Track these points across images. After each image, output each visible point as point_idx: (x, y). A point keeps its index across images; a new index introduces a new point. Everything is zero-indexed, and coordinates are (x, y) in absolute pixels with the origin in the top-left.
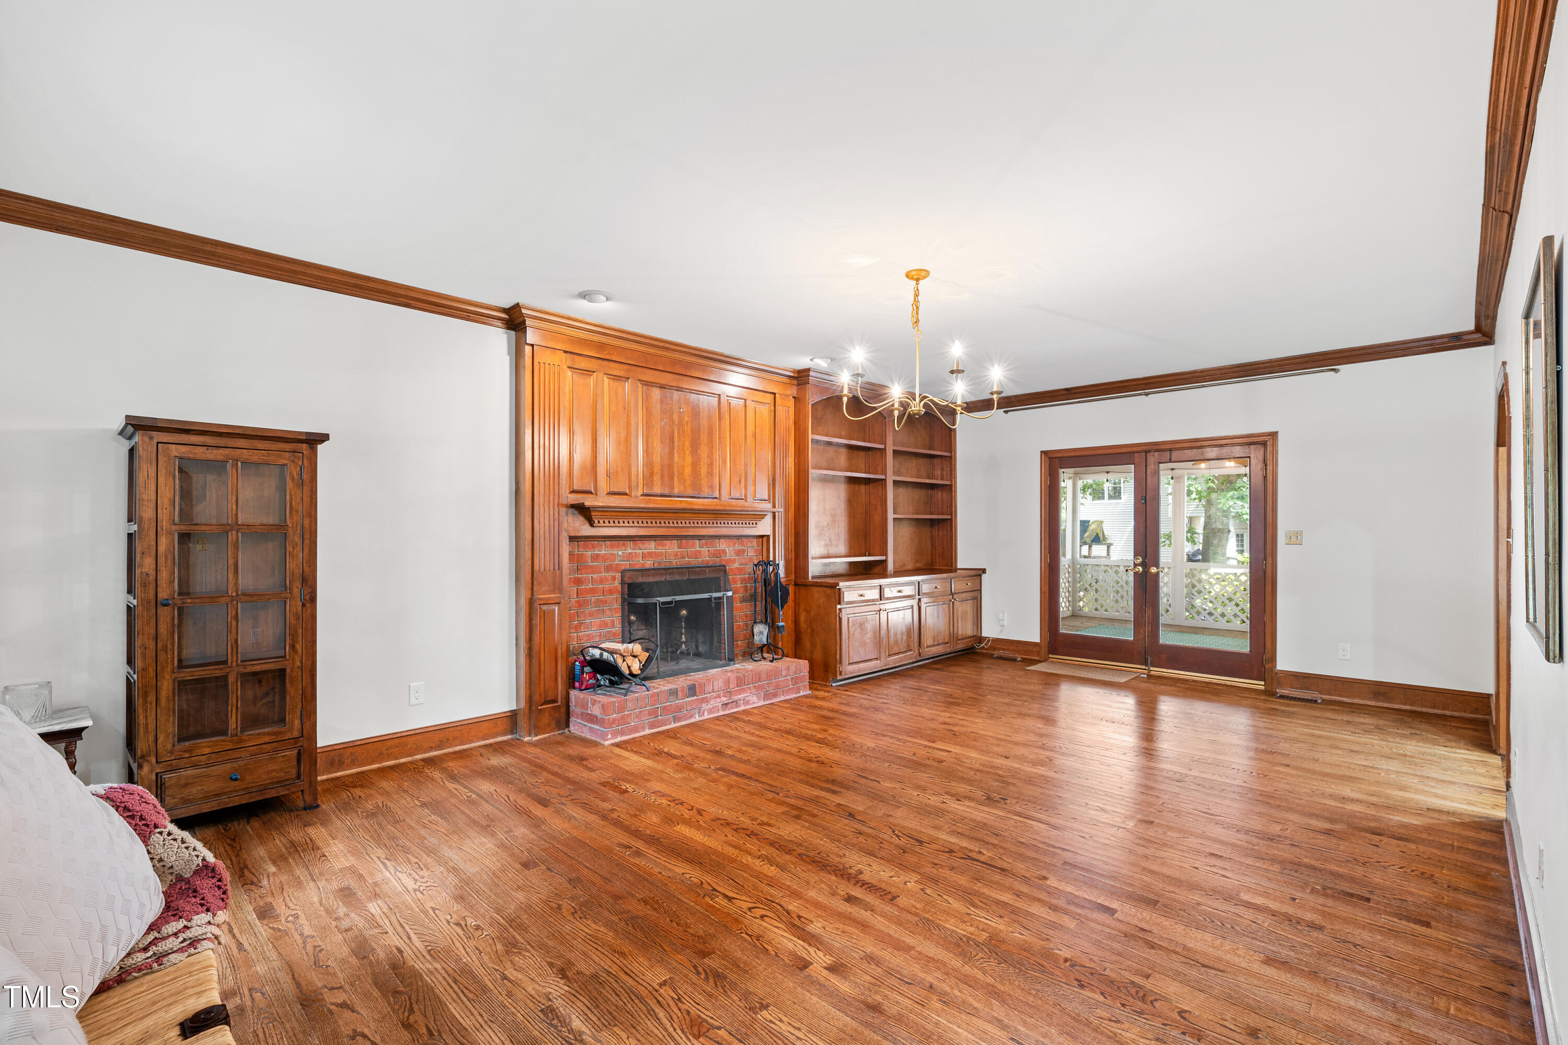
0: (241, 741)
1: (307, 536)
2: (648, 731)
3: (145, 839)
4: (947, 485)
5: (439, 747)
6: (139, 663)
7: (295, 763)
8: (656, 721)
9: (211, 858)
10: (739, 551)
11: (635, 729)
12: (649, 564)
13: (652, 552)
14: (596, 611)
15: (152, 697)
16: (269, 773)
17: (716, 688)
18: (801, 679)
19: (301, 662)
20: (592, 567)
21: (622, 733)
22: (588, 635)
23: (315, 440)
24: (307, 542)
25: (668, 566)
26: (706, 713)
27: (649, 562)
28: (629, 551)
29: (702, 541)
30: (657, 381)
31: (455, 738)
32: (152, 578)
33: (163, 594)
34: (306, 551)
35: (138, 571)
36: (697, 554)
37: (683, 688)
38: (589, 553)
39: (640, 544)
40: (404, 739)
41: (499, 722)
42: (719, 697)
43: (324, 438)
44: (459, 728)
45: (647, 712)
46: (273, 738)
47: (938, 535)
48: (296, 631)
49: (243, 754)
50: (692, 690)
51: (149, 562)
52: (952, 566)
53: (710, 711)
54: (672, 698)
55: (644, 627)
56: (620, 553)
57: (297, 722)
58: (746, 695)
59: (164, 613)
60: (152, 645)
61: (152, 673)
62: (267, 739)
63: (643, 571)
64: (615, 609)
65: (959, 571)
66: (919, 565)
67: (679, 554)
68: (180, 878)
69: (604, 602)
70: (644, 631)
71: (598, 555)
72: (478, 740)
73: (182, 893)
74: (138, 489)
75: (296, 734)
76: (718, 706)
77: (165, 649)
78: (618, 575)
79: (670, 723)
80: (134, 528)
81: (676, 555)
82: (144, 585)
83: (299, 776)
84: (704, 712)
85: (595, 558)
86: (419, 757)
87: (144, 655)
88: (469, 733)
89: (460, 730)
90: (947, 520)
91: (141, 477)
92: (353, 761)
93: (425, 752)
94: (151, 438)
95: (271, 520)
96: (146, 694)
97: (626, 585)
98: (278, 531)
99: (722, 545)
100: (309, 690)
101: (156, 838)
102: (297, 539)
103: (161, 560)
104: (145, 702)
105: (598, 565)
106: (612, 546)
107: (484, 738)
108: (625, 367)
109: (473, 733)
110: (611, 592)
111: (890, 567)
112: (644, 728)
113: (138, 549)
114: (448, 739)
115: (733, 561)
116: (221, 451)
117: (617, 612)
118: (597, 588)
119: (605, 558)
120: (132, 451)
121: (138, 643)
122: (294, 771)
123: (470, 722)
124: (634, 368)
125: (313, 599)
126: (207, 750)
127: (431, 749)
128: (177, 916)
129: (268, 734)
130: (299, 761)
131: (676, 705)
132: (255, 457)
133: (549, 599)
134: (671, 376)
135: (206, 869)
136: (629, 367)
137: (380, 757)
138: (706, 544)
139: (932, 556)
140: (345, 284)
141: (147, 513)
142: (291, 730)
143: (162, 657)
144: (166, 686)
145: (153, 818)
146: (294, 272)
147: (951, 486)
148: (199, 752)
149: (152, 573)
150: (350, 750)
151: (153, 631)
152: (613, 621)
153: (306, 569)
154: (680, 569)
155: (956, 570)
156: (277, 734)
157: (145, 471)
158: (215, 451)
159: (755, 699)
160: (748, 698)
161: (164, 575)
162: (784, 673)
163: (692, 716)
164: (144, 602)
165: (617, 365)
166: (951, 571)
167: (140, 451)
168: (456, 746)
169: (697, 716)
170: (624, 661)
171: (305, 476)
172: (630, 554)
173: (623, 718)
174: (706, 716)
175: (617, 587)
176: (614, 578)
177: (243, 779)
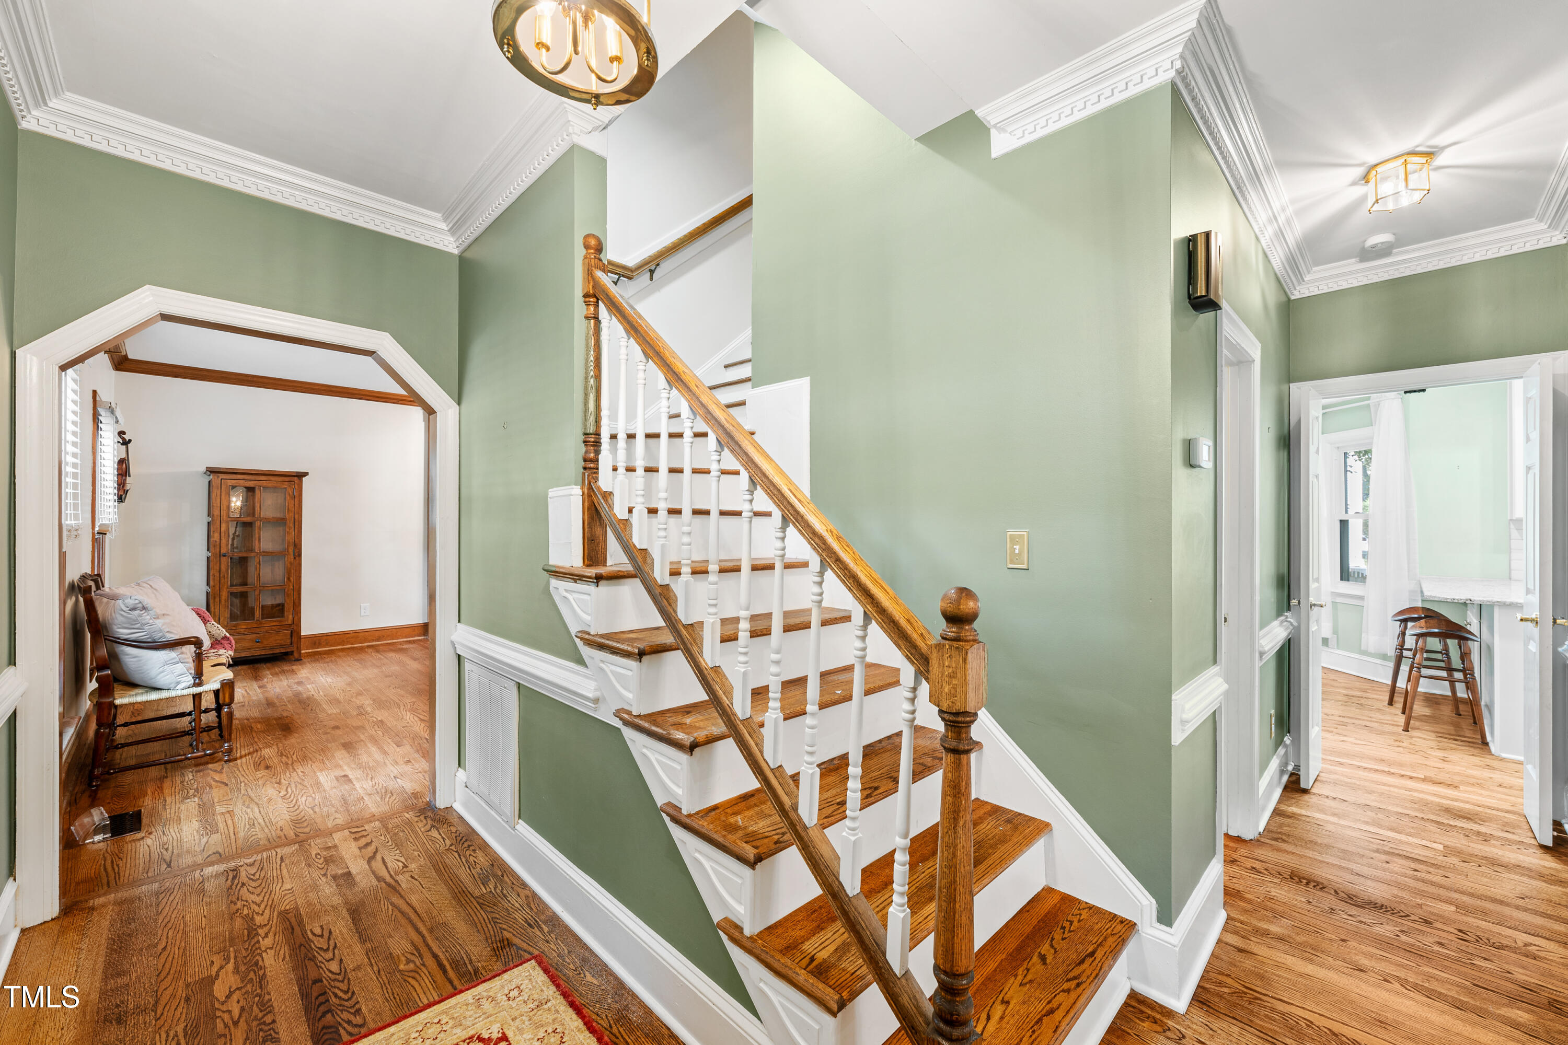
0: (261, 624)
1: (297, 524)
3: (205, 624)
5: (378, 640)
6: (212, 583)
7: (289, 637)
9: (228, 635)
15: (217, 599)
16: (276, 640)
19: (293, 587)
23: (301, 475)
24: (296, 526)
31: (388, 636)
32: (218, 543)
33: (223, 551)
34: (296, 531)
35: (211, 540)
40: (357, 634)
41: (416, 629)
43: (306, 474)
44: (390, 630)
46: (278, 623)
48: (290, 571)
49: (262, 630)
51: (216, 535)
57: (291, 617)
59: (224, 559)
60: (217, 575)
61: (218, 588)
62: (274, 624)
68: (216, 640)
72: (402, 638)
73: (217, 644)
74: (213, 500)
75: (290, 622)
77: (224, 577)
80: (210, 519)
82: (214, 546)
83: (291, 644)
86: (365, 644)
87: (214, 579)
88: (396, 634)
89: (392, 632)
91: (213, 496)
92: (327, 643)
93: (369, 642)
94: (218, 477)
95: (279, 515)
96: (215, 598)
98: (280, 522)
100: (297, 601)
101: (208, 624)
102: (291, 525)
103: (223, 534)
104: (214, 602)
107: (406, 637)
109: (399, 634)
113: (212, 529)
114: (384, 636)
116: (253, 482)
120: (209, 482)
121: (211, 574)
122: (289, 641)
123: (397, 627)
125: (300, 555)
126: (244, 627)
127: (373, 641)
128: (215, 648)
129: (278, 621)
130: (291, 636)
132: (270, 484)
135: (225, 638)
137: (343, 643)
140: (325, 390)
141: (216, 512)
142: (288, 620)
143: (222, 581)
144: (224, 594)
145: (208, 619)
146: (295, 386)
148: (240, 627)
149: (218, 540)
150: (325, 637)
151: (218, 568)
153: (296, 540)
156: (280, 621)
157: (216, 492)
158: (249, 482)
161: (224, 541)
164: (213, 554)
167: (213, 483)
168: (389, 640)
171: (296, 494)
177: (261, 642)
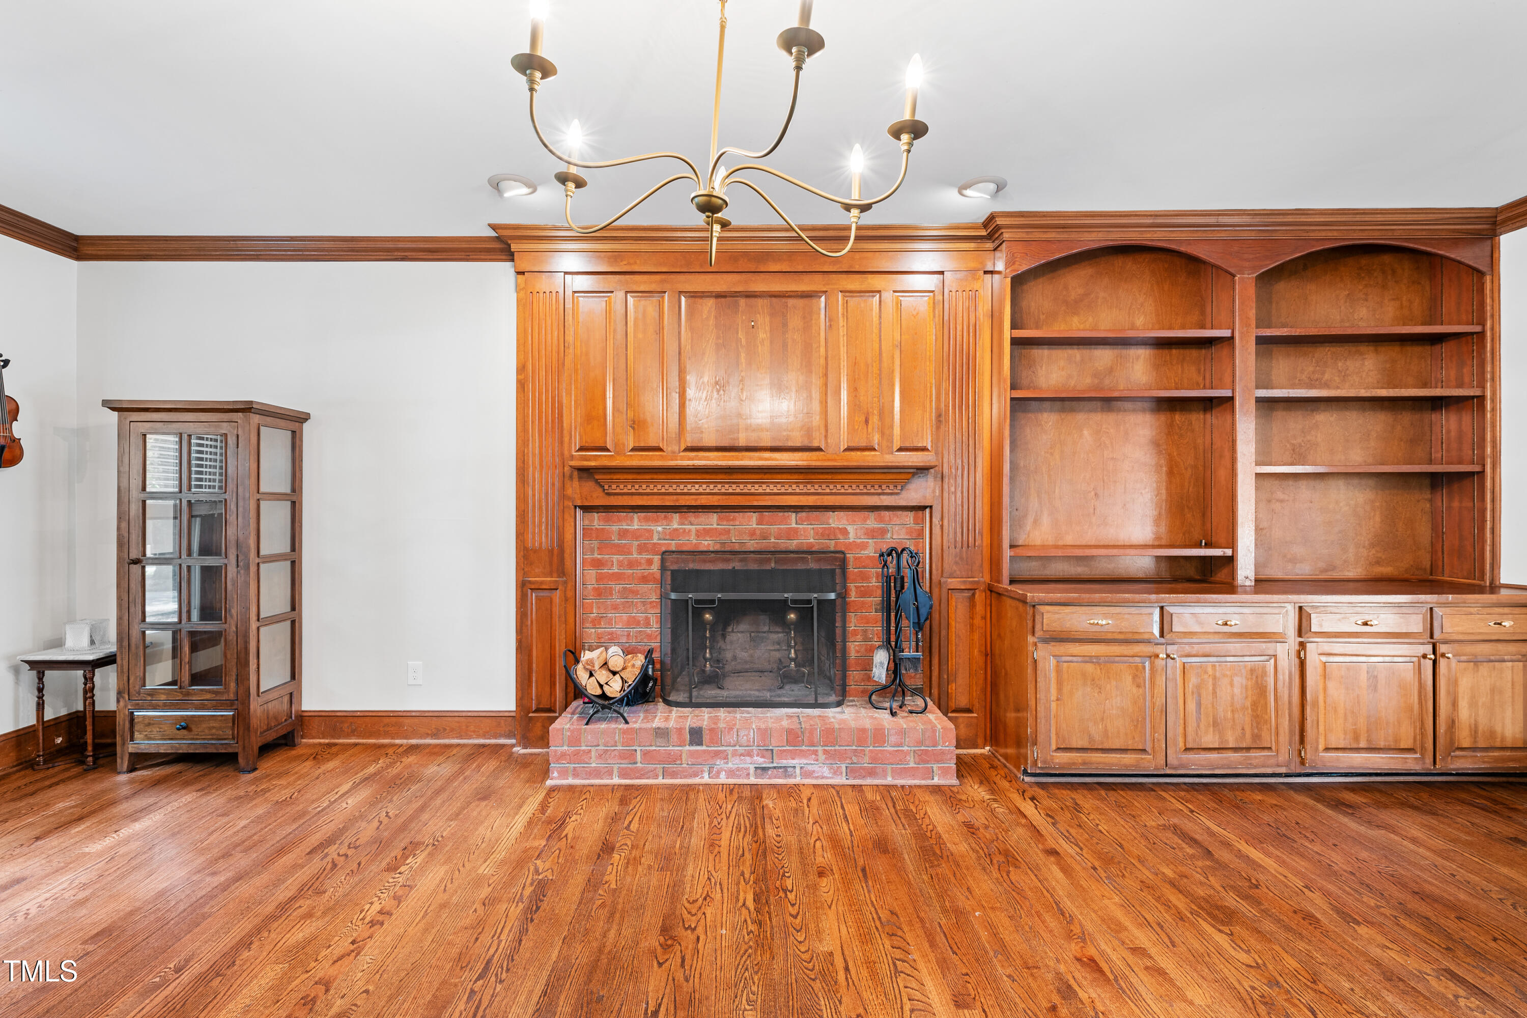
0: (188, 694)
1: (241, 504)
2: (616, 781)
4: (1473, 397)
5: (434, 735)
7: (231, 724)
8: (631, 769)
10: (873, 530)
11: (597, 773)
12: (707, 544)
13: (712, 529)
14: (623, 603)
15: (125, 643)
16: (210, 728)
17: (744, 740)
18: (939, 757)
19: (237, 628)
20: (618, 545)
21: (576, 775)
22: (611, 634)
24: (241, 509)
25: (737, 548)
26: (723, 775)
27: (706, 543)
28: (675, 526)
29: (800, 515)
30: (711, 289)
31: (452, 730)
32: (126, 539)
33: (133, 554)
34: (240, 518)
36: (791, 534)
37: (680, 730)
38: (615, 528)
39: (691, 517)
40: (401, 719)
41: (502, 722)
42: (749, 754)
44: (457, 719)
45: (616, 753)
46: (213, 696)
47: (1449, 508)
48: (232, 596)
50: (696, 736)
51: (124, 526)
52: (1482, 578)
53: (731, 773)
54: (660, 741)
55: (780, 630)
56: (660, 529)
58: (805, 762)
59: (134, 570)
60: (126, 597)
61: (126, 622)
62: (208, 696)
63: (695, 553)
64: (651, 602)
65: (1504, 592)
66: (1386, 570)
67: (758, 532)
69: (635, 593)
70: (780, 635)
71: (627, 531)
72: (478, 737)
75: (232, 696)
76: (748, 769)
77: (134, 602)
78: (657, 559)
79: (656, 777)
81: (752, 533)
82: (121, 545)
83: (234, 738)
84: (718, 773)
85: (623, 534)
86: (414, 741)
87: (121, 606)
88: (467, 727)
89: (458, 722)
90: (1472, 474)
93: (421, 738)
94: (125, 418)
96: (122, 640)
97: (669, 573)
99: (836, 520)
100: (243, 655)
102: (233, 507)
103: (132, 524)
104: (122, 646)
105: (625, 544)
106: (647, 520)
108: (658, 277)
109: (472, 728)
110: (644, 579)
111: (1245, 571)
112: (610, 774)
114: (445, 730)
115: (864, 546)
116: (174, 425)
117: (653, 607)
118: (624, 573)
119: (636, 535)
122: (230, 732)
123: (469, 714)
124: (672, 276)
126: (163, 697)
127: (427, 735)
129: (209, 691)
130: (234, 723)
131: (669, 753)
132: (199, 429)
133: (542, 583)
134: (736, 277)
136: (663, 277)
138: (808, 519)
139: (1433, 552)
141: (124, 483)
142: (228, 691)
143: (132, 609)
144: (135, 635)
147: (1481, 399)
148: (158, 697)
149: (126, 535)
150: (351, 720)
151: (126, 586)
152: (647, 619)
153: (240, 536)
154: (762, 554)
155: (1494, 588)
156: (216, 693)
158: (169, 426)
159: (826, 771)
160: (810, 768)
161: (133, 537)
162: (893, 739)
163: (695, 775)
164: (121, 560)
165: (645, 277)
166: (1480, 590)
168: (453, 738)
169: (706, 775)
170: (591, 675)
172: (676, 530)
173: (577, 753)
174: (723, 779)
175: (653, 574)
176: (650, 562)
177: (190, 730)
